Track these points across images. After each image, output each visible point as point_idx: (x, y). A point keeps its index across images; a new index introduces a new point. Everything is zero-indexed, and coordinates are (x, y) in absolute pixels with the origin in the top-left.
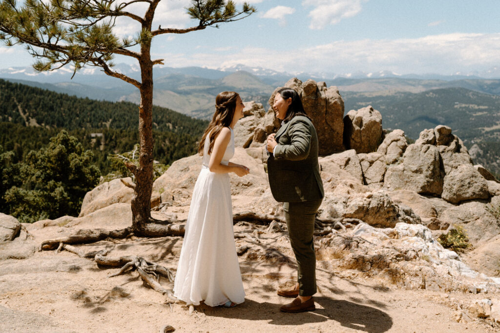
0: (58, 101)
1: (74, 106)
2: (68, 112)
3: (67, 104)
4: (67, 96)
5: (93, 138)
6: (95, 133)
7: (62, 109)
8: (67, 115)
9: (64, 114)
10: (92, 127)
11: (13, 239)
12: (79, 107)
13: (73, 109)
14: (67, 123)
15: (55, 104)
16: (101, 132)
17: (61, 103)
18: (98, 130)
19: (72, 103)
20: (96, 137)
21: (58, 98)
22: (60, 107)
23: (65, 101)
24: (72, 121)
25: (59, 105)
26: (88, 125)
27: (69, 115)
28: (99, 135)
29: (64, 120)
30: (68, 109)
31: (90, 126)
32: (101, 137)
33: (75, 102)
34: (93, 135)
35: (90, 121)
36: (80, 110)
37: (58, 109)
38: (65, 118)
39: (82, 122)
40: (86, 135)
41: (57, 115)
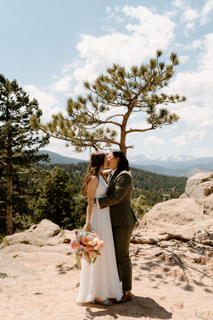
0: (146, 175)
1: (155, 178)
2: (151, 182)
3: (150, 177)
4: (150, 173)
5: (164, 197)
6: (165, 194)
7: (148, 180)
8: (150, 183)
9: (148, 183)
10: (164, 190)
11: (53, 236)
12: (157, 179)
13: (154, 180)
14: (150, 187)
15: (144, 177)
16: (169, 194)
17: (148, 177)
18: (167, 192)
19: (153, 177)
20: (166, 196)
21: (146, 174)
22: (147, 179)
23: (149, 176)
24: (153, 187)
25: (146, 177)
26: (162, 189)
27: (151, 183)
28: (168, 195)
29: (149, 186)
30: (151, 180)
31: (163, 190)
32: (169, 197)
33: (155, 176)
34: (164, 195)
35: (163, 187)
36: (158, 181)
37: (146, 180)
38: (149, 185)
39: (158, 188)
40: (160, 195)
41: (145, 183)
